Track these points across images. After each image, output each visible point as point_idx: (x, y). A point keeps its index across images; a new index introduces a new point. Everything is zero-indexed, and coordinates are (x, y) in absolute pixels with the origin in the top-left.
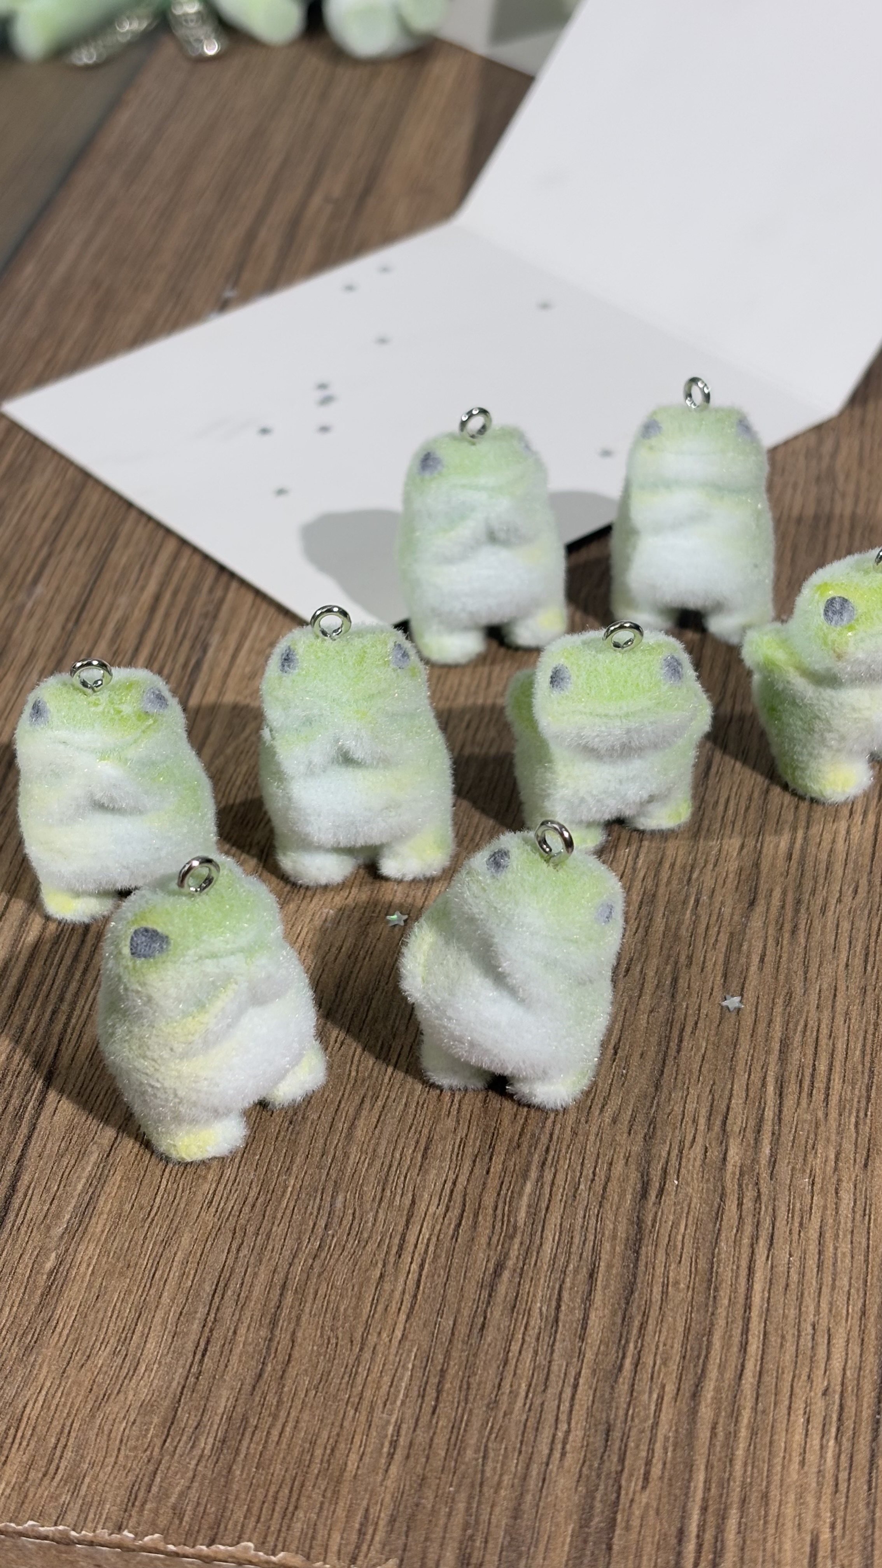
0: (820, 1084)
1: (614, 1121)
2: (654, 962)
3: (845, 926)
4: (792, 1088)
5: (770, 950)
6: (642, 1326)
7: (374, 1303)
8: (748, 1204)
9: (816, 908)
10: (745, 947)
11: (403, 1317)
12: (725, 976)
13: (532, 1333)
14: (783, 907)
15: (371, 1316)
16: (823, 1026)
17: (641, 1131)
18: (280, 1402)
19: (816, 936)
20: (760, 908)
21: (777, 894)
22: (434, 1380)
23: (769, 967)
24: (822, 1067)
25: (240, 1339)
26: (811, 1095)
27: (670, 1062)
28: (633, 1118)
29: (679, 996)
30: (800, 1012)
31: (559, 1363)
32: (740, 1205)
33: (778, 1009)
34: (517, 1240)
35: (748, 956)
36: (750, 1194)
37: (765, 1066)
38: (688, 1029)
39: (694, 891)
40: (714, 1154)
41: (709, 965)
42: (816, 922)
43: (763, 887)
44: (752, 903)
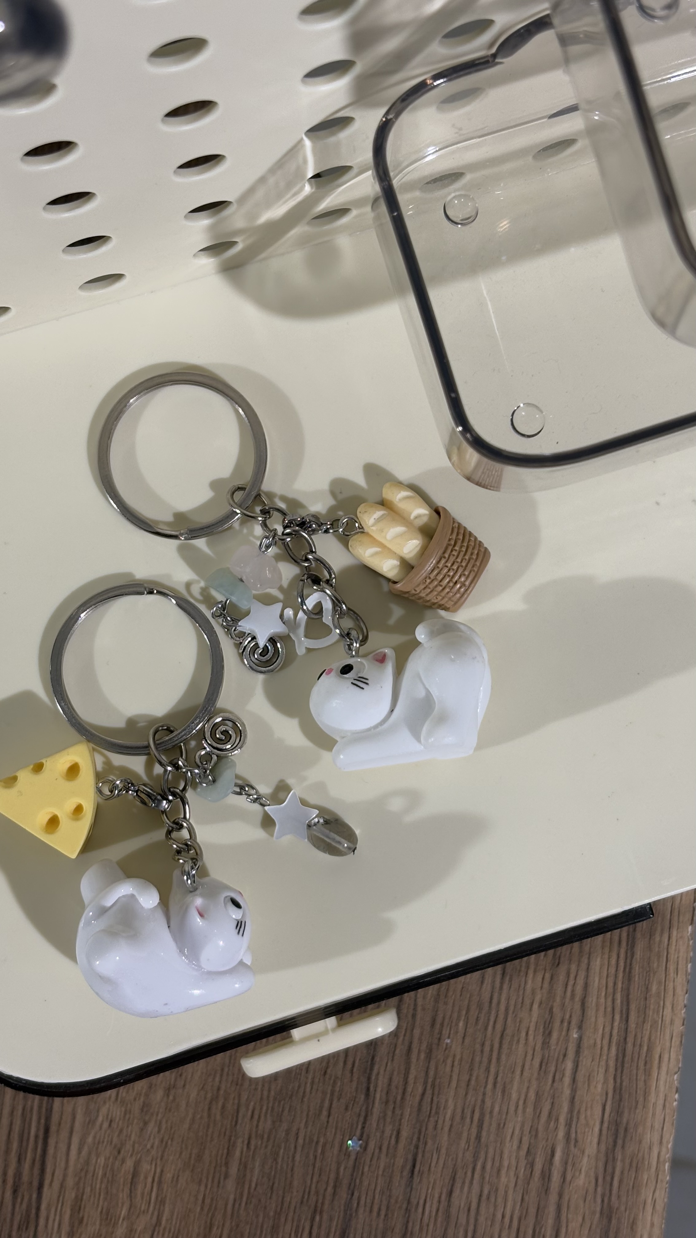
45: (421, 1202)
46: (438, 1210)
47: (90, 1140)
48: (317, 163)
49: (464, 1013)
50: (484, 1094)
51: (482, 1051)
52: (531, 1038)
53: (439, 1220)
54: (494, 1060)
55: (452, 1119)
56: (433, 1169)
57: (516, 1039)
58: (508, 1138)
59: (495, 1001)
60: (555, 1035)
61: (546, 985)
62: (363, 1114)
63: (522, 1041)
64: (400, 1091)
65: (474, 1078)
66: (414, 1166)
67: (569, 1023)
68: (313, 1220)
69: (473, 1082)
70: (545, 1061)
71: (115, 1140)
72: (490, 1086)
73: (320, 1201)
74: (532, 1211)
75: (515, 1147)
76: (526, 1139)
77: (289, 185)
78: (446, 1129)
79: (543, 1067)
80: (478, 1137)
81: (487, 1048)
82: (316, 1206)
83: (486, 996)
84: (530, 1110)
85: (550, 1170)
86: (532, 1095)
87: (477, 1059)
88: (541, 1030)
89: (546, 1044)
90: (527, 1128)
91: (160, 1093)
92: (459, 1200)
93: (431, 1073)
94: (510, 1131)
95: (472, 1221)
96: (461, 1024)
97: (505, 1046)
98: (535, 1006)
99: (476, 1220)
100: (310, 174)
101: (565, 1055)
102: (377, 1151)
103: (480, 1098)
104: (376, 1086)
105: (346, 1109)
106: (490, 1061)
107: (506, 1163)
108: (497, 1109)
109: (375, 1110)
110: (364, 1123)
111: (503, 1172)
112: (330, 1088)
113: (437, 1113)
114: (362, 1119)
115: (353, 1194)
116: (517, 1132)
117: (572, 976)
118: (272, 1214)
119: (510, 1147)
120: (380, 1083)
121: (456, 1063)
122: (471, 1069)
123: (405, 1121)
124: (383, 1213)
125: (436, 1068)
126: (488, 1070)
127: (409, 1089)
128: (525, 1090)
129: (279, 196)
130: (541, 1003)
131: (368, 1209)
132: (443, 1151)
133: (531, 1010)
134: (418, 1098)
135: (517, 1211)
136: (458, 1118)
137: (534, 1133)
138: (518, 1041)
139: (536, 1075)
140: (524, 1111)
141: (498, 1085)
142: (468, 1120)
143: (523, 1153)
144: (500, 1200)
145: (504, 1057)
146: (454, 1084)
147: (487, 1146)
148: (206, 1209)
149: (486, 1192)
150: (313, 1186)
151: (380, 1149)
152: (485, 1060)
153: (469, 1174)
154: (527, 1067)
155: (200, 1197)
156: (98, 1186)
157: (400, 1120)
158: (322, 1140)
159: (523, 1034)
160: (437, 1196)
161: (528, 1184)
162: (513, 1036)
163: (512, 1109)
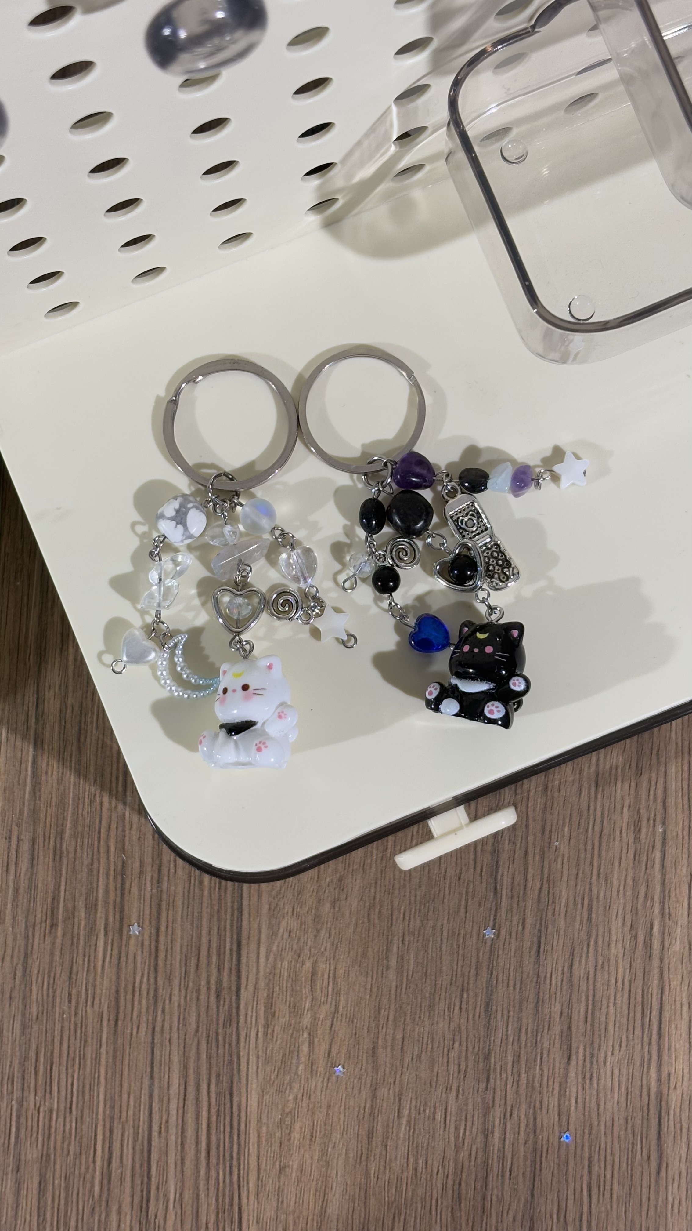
45: (548, 975)
46: (562, 981)
47: (275, 948)
48: (400, 126)
49: (567, 820)
50: (591, 884)
51: (586, 849)
52: (624, 835)
53: (565, 988)
54: (596, 856)
55: (567, 906)
56: (555, 947)
57: (612, 837)
58: (614, 917)
59: (592, 808)
60: (644, 831)
61: (632, 791)
62: (494, 908)
63: (617, 839)
64: (522, 887)
65: (581, 872)
66: (539, 947)
67: (655, 820)
68: (461, 996)
69: (580, 875)
70: (638, 852)
71: (295, 946)
72: (595, 877)
73: (466, 981)
74: (640, 974)
75: (620, 924)
76: (628, 917)
77: (379, 146)
78: (562, 915)
79: (637, 858)
80: (589, 919)
81: (589, 847)
82: (463, 986)
83: (584, 805)
84: (629, 893)
85: (651, 940)
86: (630, 882)
87: (582, 856)
88: (632, 828)
89: (637, 839)
90: (628, 908)
91: (328, 905)
92: (579, 971)
93: (546, 871)
94: (615, 911)
95: (591, 987)
96: (566, 829)
97: (604, 844)
98: (625, 810)
99: (595, 986)
100: (395, 138)
101: (653, 847)
102: (508, 937)
103: (588, 887)
104: (502, 885)
105: (480, 905)
106: (592, 858)
107: (614, 938)
108: (602, 895)
109: (503, 904)
110: (495, 915)
111: (613, 945)
112: (465, 889)
113: (554, 902)
114: (493, 912)
115: (492, 974)
116: (620, 912)
117: (653, 783)
118: (427, 995)
119: (616, 925)
120: (505, 883)
121: (565, 861)
122: (578, 865)
123: (528, 911)
124: (518, 986)
125: (550, 866)
126: (592, 863)
127: (529, 885)
128: (623, 878)
129: (371, 157)
130: (630, 807)
131: (505, 984)
132: (562, 933)
133: (622, 813)
134: (537, 892)
135: (627, 977)
136: (571, 905)
137: (634, 912)
138: (614, 839)
139: (631, 865)
140: (624, 894)
141: (601, 876)
142: (580, 906)
143: (627, 929)
144: (612, 968)
145: (603, 853)
146: (565, 878)
147: (597, 926)
148: (374, 996)
149: (600, 962)
150: (459, 969)
151: (511, 935)
152: (589, 856)
153: (585, 949)
154: (623, 859)
155: (369, 987)
156: (285, 985)
157: (525, 910)
158: (462, 932)
159: (618, 833)
160: (560, 969)
161: (634, 953)
162: (610, 835)
163: (615, 893)
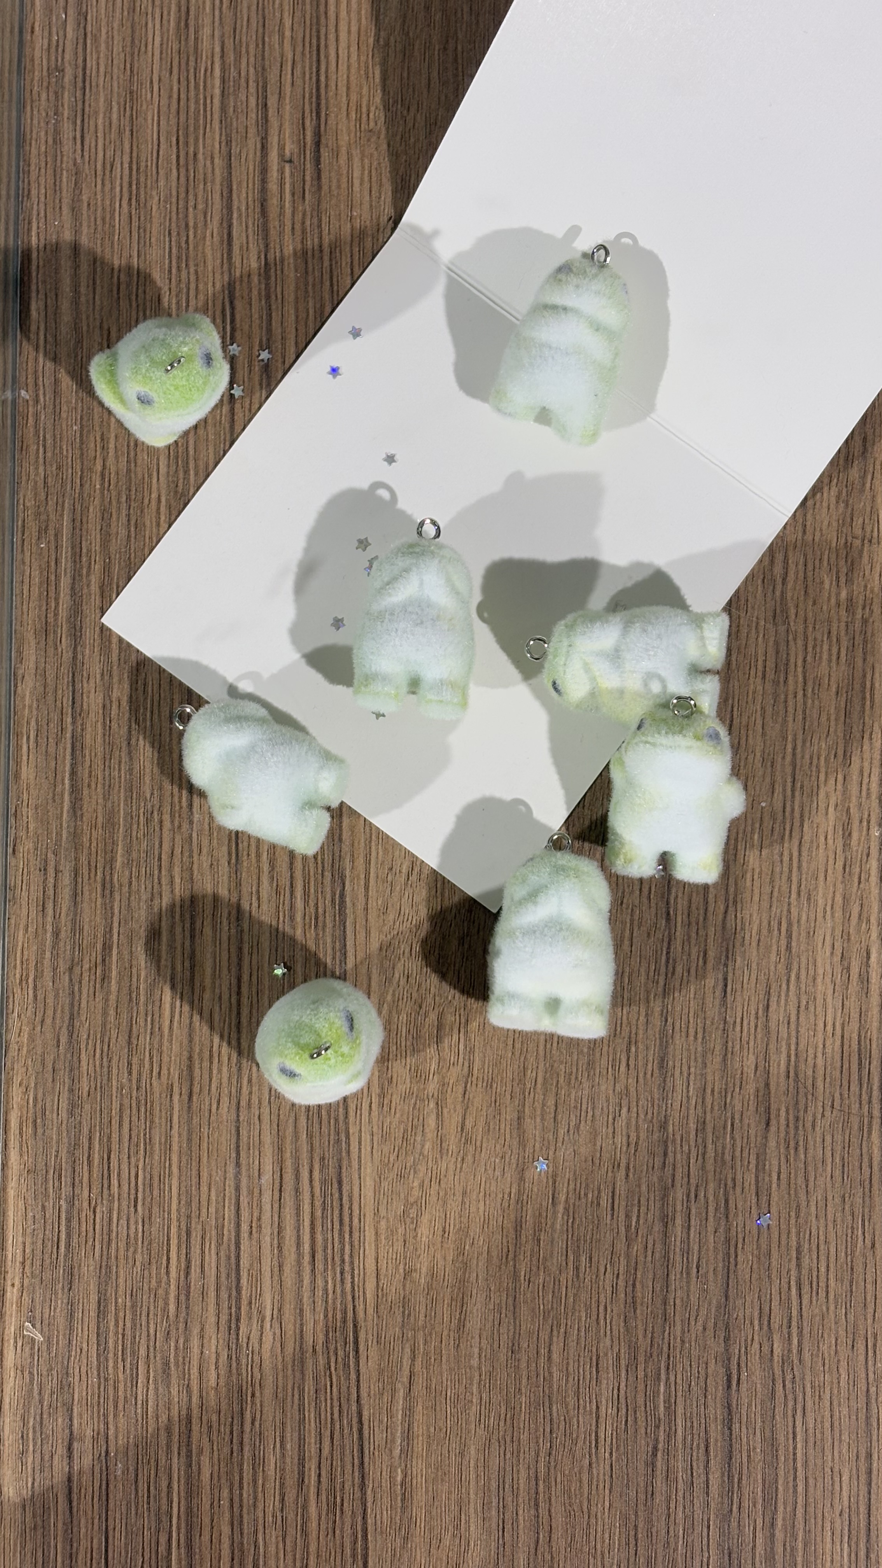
0: (822, 1284)
1: (705, 1329)
2: (711, 1186)
3: (828, 1138)
4: (806, 1289)
5: (783, 1167)
6: (740, 1480)
7: (590, 1485)
8: (789, 1385)
9: (809, 1125)
10: (767, 1167)
11: (607, 1491)
12: (757, 1194)
13: (680, 1494)
14: (788, 1126)
15: (590, 1493)
16: (821, 1233)
17: (722, 1335)
18: (552, 1557)
19: (811, 1151)
20: (773, 1128)
21: (783, 1113)
22: (632, 1533)
23: (784, 1182)
24: (823, 1269)
25: (521, 1518)
26: (817, 1293)
27: (732, 1276)
28: (715, 1324)
29: (731, 1216)
30: (806, 1222)
31: (698, 1513)
32: (784, 1386)
33: (793, 1221)
34: (662, 1428)
35: (770, 1176)
36: (789, 1377)
37: (789, 1271)
38: (740, 1246)
39: (729, 1115)
40: (766, 1349)
41: (746, 1184)
42: (810, 1138)
43: (773, 1107)
44: (768, 1124)
